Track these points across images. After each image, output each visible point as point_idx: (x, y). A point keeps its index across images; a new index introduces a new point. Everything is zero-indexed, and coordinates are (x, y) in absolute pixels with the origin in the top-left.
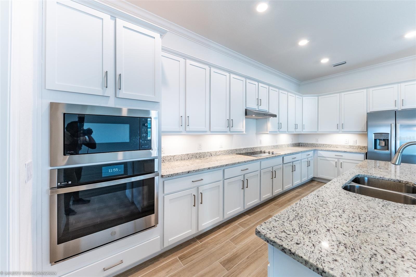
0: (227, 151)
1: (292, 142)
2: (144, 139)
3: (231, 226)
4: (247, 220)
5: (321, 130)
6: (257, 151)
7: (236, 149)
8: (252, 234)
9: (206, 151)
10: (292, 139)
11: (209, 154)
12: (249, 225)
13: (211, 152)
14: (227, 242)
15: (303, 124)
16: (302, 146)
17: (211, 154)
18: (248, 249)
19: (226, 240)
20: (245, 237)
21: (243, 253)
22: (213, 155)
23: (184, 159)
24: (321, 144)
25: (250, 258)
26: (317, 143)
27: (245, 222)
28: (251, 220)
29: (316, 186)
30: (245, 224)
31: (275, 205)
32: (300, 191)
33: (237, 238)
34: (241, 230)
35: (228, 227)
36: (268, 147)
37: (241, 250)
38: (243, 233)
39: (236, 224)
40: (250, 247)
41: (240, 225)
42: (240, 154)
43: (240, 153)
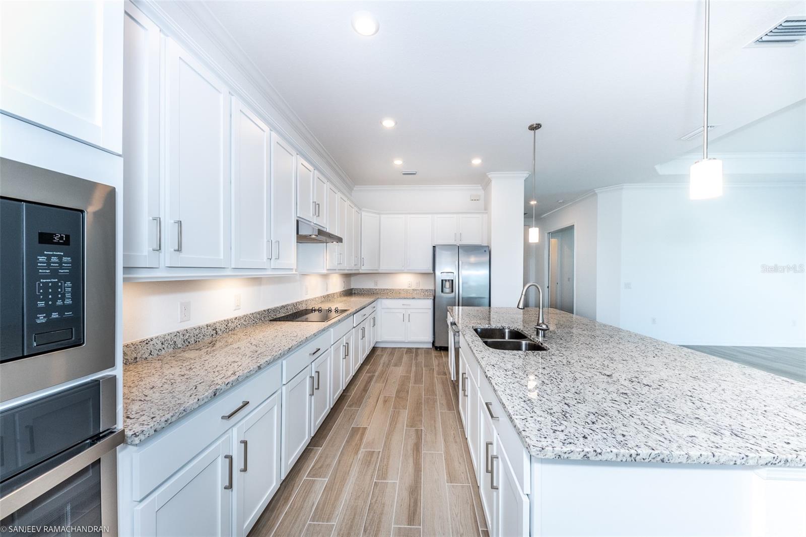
0: (251, 316)
1: (344, 288)
2: (46, 304)
3: (295, 488)
4: (320, 457)
5: (383, 268)
6: (301, 309)
7: (268, 310)
8: (346, 479)
9: (203, 322)
10: (344, 282)
11: (210, 329)
12: (329, 465)
13: (215, 324)
14: (308, 530)
15: (362, 257)
16: (355, 293)
17: (215, 329)
18: (355, 514)
19: (304, 526)
20: (336, 494)
21: (351, 527)
22: (221, 329)
23: (136, 358)
24: (382, 289)
25: (369, 528)
26: (376, 288)
27: (319, 465)
28: (327, 454)
29: (382, 355)
30: (320, 468)
31: (350, 406)
32: (369, 369)
33: (324, 506)
34: (322, 483)
35: (291, 494)
36: (317, 299)
37: (344, 524)
38: (329, 489)
39: (305, 478)
40: (357, 506)
41: (314, 476)
42: (275, 319)
43: (275, 317)
